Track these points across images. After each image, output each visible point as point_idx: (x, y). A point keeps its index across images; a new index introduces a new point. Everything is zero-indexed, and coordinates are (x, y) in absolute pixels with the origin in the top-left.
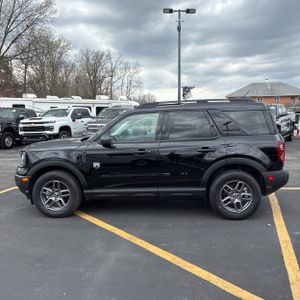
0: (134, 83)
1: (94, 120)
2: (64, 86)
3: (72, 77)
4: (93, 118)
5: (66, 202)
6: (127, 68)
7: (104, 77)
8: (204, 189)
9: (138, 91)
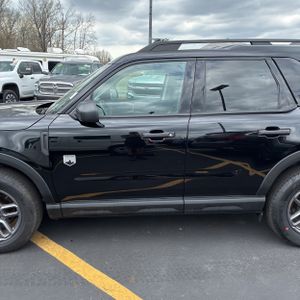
0: (88, 38)
1: (48, 77)
2: (8, 38)
3: (17, 28)
4: (46, 74)
5: (12, 226)
6: (80, 20)
7: (54, 30)
8: (263, 199)
9: (92, 47)
